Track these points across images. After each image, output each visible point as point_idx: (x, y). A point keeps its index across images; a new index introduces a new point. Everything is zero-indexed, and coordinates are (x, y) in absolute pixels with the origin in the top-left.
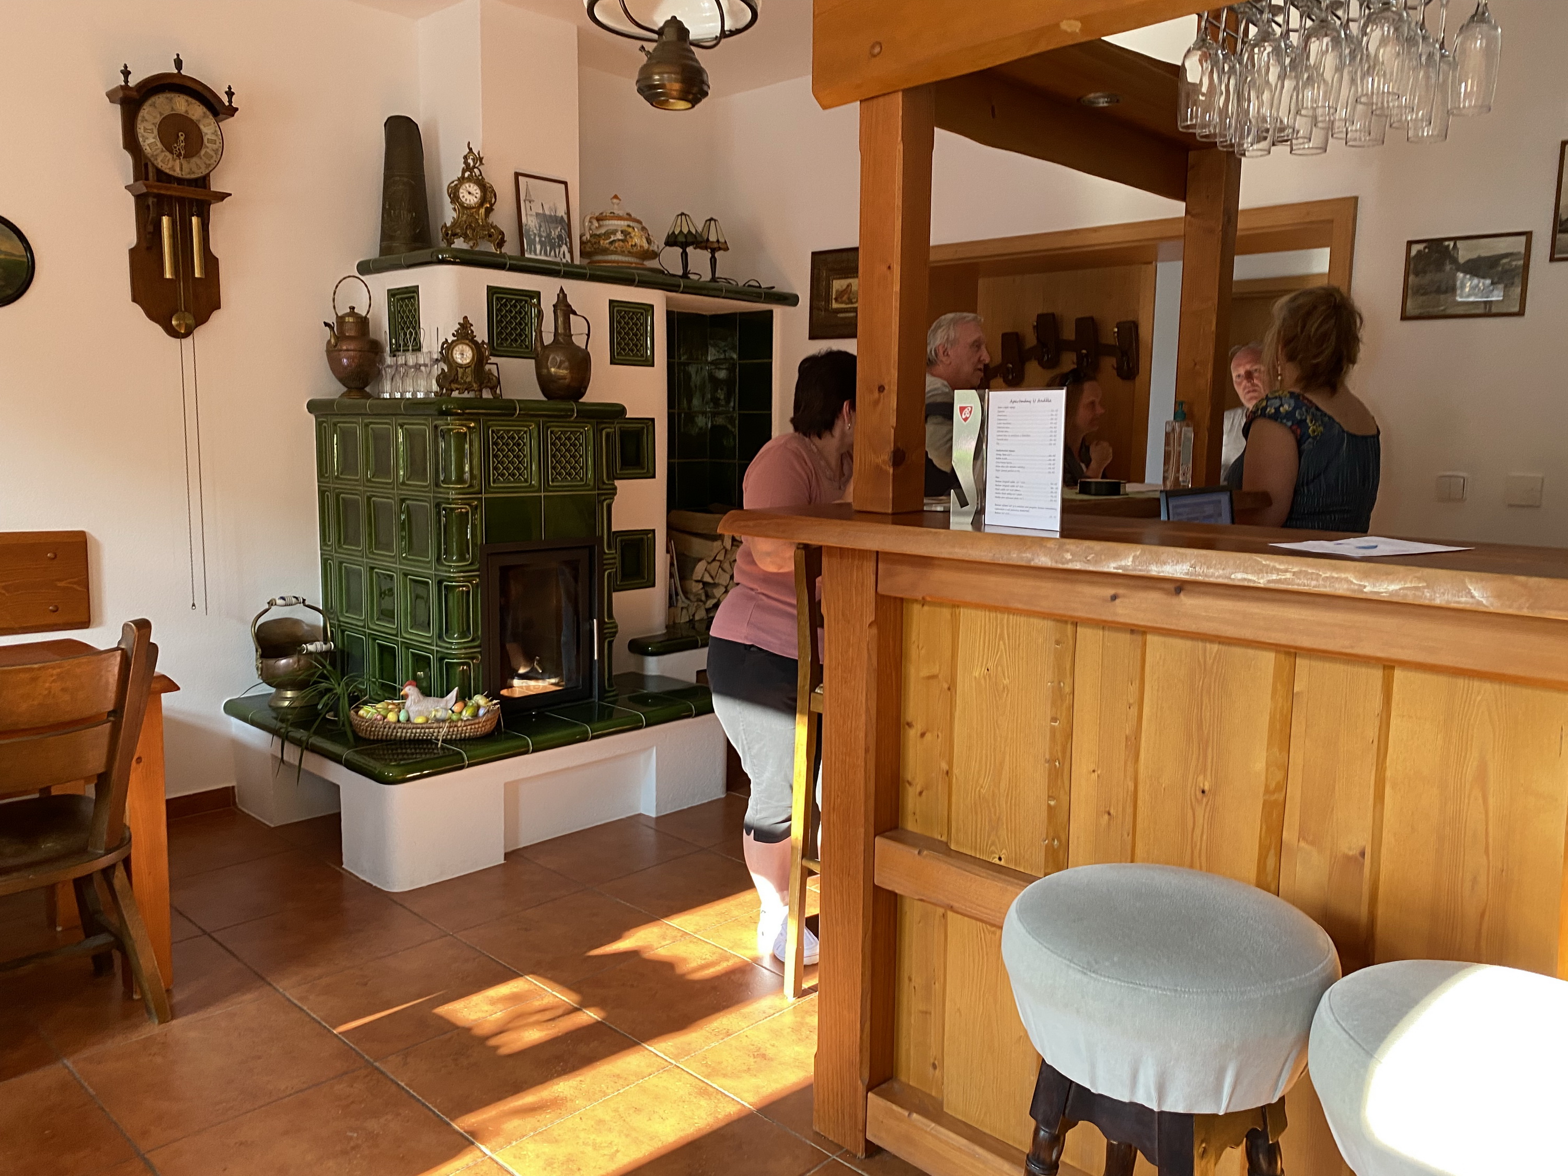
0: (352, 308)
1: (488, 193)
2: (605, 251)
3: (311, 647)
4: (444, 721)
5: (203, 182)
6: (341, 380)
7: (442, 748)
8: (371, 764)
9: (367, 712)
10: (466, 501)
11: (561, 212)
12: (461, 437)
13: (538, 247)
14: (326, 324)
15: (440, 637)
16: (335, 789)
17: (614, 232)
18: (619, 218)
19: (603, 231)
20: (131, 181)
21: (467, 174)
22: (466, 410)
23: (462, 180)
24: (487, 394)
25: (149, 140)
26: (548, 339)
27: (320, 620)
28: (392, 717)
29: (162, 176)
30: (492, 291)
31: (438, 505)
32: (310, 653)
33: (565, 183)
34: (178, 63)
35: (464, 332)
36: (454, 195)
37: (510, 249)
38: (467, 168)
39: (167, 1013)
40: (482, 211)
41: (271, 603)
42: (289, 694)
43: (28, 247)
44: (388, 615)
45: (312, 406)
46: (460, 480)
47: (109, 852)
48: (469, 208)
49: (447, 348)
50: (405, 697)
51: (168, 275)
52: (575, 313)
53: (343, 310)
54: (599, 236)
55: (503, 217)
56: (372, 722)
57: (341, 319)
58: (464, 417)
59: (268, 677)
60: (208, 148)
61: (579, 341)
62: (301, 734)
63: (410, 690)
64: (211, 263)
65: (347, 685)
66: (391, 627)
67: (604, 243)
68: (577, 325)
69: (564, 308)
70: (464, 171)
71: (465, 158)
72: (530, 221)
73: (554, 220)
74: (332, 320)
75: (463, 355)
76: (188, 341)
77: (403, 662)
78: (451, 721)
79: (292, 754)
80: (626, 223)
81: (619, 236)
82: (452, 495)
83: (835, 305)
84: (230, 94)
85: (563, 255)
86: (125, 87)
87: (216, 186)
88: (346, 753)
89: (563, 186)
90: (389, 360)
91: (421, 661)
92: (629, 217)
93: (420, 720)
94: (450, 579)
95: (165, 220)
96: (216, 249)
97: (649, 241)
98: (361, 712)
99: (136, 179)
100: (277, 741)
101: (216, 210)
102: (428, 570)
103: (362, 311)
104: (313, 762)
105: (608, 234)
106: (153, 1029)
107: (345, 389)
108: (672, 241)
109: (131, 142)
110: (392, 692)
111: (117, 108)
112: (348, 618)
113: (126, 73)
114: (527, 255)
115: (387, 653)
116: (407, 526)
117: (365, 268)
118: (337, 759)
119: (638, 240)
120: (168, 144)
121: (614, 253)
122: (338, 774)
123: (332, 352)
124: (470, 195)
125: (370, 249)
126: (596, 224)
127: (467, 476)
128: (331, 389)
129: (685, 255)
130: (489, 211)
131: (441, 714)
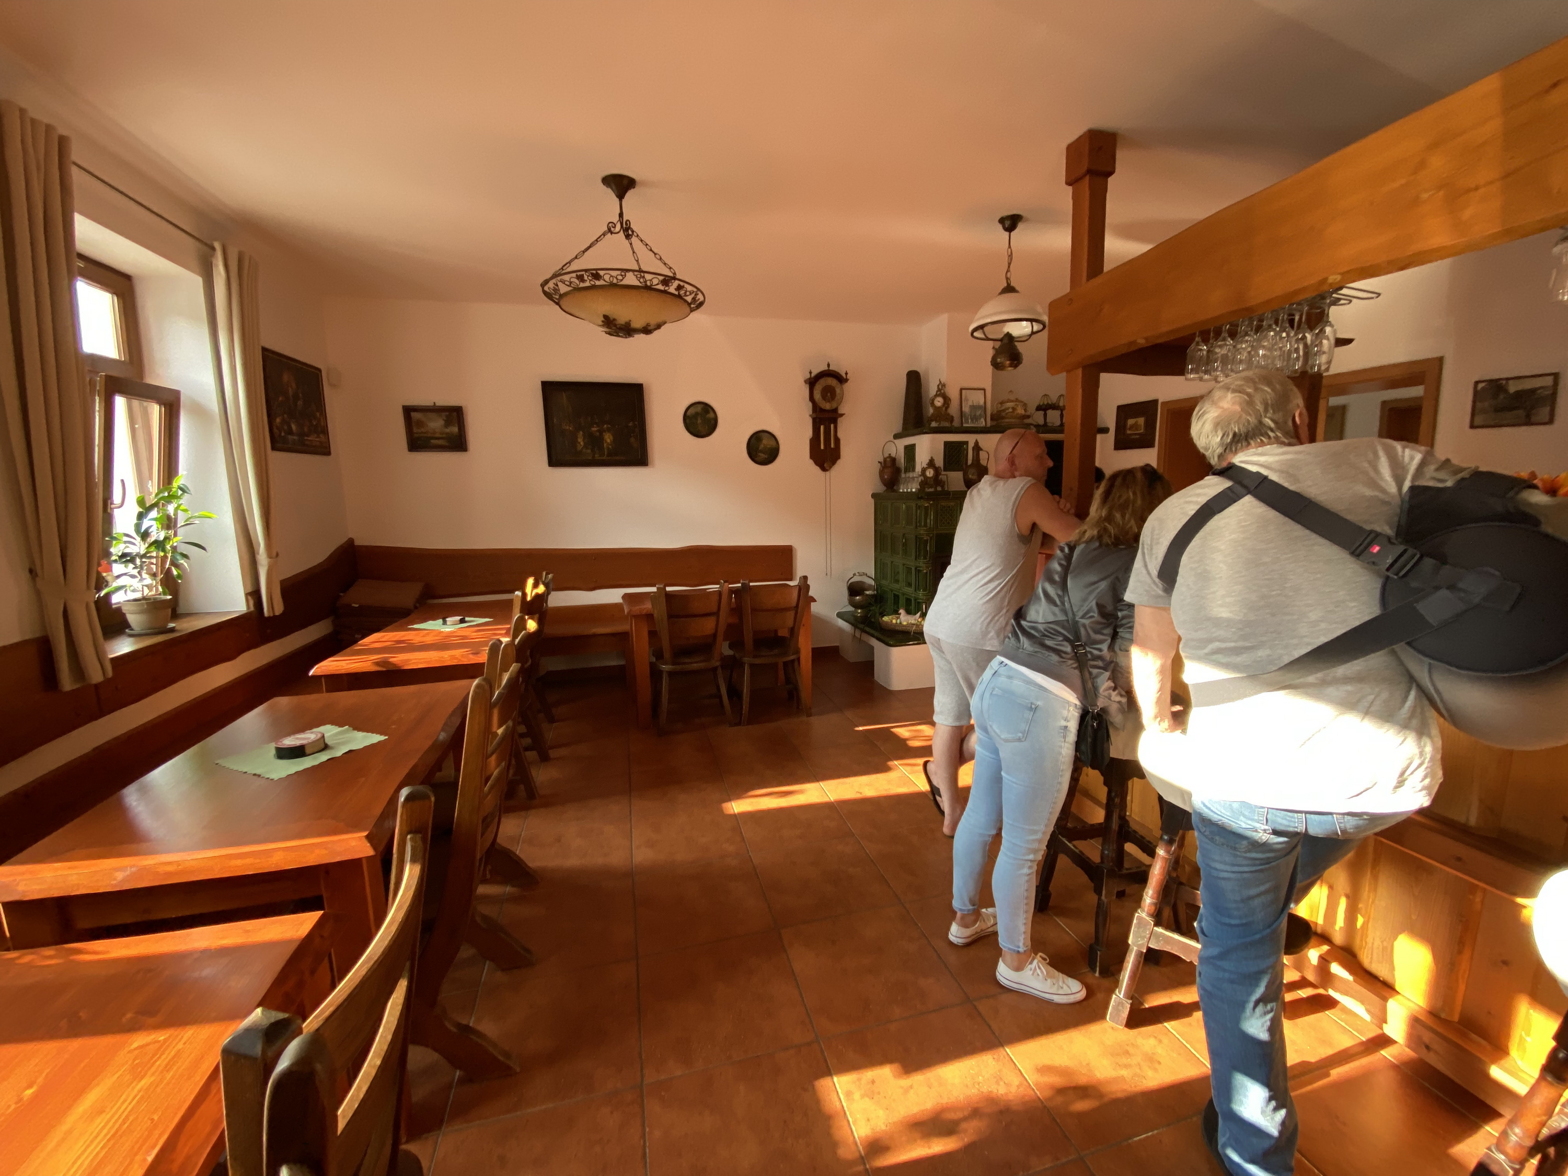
0: (890, 454)
1: (947, 400)
2: (1003, 418)
3: (867, 593)
4: (914, 624)
5: (835, 410)
6: (885, 485)
7: (913, 635)
8: (887, 639)
9: (886, 619)
10: (928, 535)
11: (982, 403)
12: (926, 508)
13: (970, 421)
14: (879, 462)
15: (915, 590)
16: (872, 648)
17: (1008, 409)
18: (1012, 401)
19: (1003, 408)
20: (811, 413)
21: (938, 393)
22: (930, 496)
23: (936, 396)
24: (939, 489)
25: (817, 396)
26: (970, 462)
27: (873, 583)
28: (894, 621)
29: (822, 410)
30: (947, 444)
31: (916, 537)
32: (867, 595)
33: (984, 390)
34: (829, 365)
35: (931, 463)
36: (932, 404)
37: (956, 423)
38: (939, 390)
39: (809, 715)
40: (944, 409)
41: (854, 575)
42: (859, 611)
43: (777, 442)
44: (897, 581)
45: (874, 496)
46: (925, 525)
47: (793, 655)
48: (939, 407)
49: (924, 470)
50: (900, 614)
51: (822, 447)
52: (982, 450)
53: (886, 455)
54: (1001, 411)
55: (953, 410)
56: (887, 622)
57: (885, 460)
58: (928, 500)
59: (852, 603)
60: (838, 397)
61: (983, 462)
62: (862, 626)
63: (902, 611)
64: (837, 441)
65: (880, 608)
66: (896, 586)
67: (1003, 414)
68: (983, 455)
69: (977, 448)
70: (937, 392)
71: (938, 386)
72: (966, 409)
73: (978, 407)
74: (882, 460)
75: (930, 473)
76: (828, 473)
77: (902, 601)
78: (917, 625)
79: (858, 634)
80: (1015, 403)
81: (1010, 410)
82: (922, 532)
83: (1129, 432)
84: (846, 374)
85: (982, 423)
86: (810, 378)
87: (840, 411)
88: (876, 634)
89: (983, 391)
90: (903, 475)
91: (908, 601)
92: (1017, 400)
93: (905, 623)
94: (920, 567)
95: (822, 427)
96: (840, 435)
97: (1025, 410)
98: (883, 619)
99: (813, 412)
100: (853, 627)
101: (840, 420)
102: (911, 563)
103: (893, 455)
104: (865, 637)
105: (1004, 410)
106: (805, 718)
107: (885, 488)
108: (1039, 408)
109: (812, 398)
110: (896, 612)
111: (808, 386)
112: (884, 582)
113: (811, 373)
114: (964, 425)
115: (896, 597)
116: (905, 545)
117: (897, 436)
118: (873, 636)
119: (1020, 411)
120: (824, 397)
121: (1007, 418)
122: (874, 642)
123: (881, 473)
124: (939, 402)
125: (898, 427)
126: (1000, 406)
127: (928, 525)
128: (881, 488)
129: (1045, 415)
130: (947, 408)
131: (913, 622)
